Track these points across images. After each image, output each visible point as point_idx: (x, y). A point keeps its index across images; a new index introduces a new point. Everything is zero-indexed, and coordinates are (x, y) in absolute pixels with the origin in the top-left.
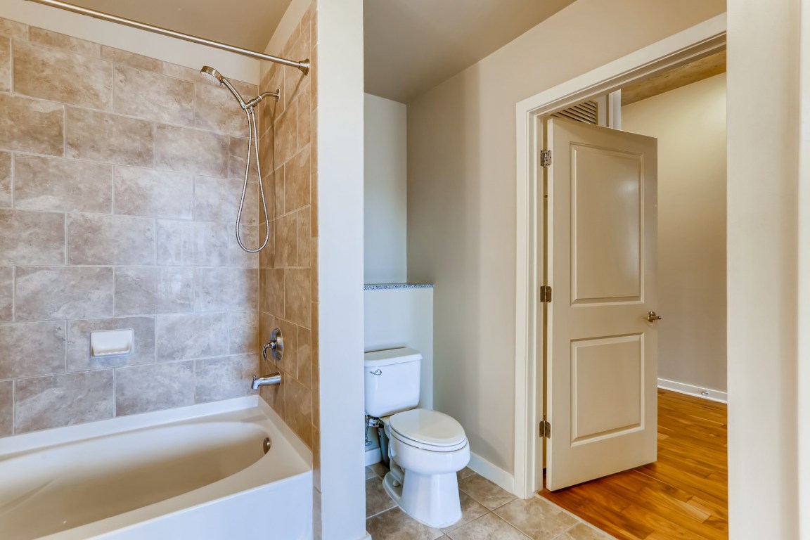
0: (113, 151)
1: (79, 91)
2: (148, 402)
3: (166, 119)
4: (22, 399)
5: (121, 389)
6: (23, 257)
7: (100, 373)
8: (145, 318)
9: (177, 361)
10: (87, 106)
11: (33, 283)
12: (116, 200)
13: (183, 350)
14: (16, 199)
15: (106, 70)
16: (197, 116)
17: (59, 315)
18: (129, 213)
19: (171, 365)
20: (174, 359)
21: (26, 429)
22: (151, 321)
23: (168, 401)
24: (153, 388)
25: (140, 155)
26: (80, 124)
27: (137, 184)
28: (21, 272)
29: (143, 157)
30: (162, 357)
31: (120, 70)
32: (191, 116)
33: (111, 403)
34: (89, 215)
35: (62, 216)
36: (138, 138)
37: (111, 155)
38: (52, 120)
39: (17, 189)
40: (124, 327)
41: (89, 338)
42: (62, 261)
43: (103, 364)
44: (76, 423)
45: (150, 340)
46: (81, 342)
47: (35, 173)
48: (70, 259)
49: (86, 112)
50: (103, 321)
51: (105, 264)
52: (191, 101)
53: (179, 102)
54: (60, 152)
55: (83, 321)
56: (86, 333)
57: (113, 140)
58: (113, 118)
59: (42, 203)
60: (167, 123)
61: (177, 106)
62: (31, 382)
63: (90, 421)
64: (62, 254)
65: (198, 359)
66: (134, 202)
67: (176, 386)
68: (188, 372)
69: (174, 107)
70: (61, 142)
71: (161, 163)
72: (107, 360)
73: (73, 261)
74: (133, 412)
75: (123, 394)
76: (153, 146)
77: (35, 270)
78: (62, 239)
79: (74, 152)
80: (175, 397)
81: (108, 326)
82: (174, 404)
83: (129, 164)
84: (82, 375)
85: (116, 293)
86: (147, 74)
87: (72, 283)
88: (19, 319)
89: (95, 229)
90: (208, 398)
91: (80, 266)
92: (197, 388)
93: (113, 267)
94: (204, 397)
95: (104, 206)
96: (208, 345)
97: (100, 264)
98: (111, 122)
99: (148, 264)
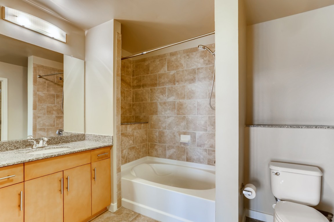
0: (186, 81)
1: (179, 65)
2: (194, 159)
3: (199, 66)
4: (168, 150)
5: (187, 153)
6: (168, 113)
7: (183, 147)
8: (194, 132)
9: (202, 148)
10: (180, 69)
11: (170, 120)
12: (187, 95)
13: (204, 145)
14: (168, 98)
15: (184, 57)
16: (209, 61)
17: (174, 129)
18: (190, 99)
19: (200, 149)
20: (201, 147)
21: (169, 158)
22: (195, 133)
23: (199, 161)
24: (195, 155)
25: (192, 80)
26: (179, 75)
27: (191, 89)
28: (168, 117)
29: (193, 80)
30: (198, 146)
31: (188, 55)
32: (207, 62)
33: (185, 157)
34: (181, 101)
35: (175, 102)
36: (192, 74)
37: (185, 82)
38: (174, 76)
39: (168, 96)
40: (188, 135)
41: (180, 136)
42: (175, 114)
43: (183, 145)
44: (178, 160)
45: (195, 139)
46: (178, 137)
47: (170, 91)
48: (177, 114)
49: (180, 71)
50: (183, 132)
51: (184, 115)
52: (207, 57)
53: (203, 58)
54: (175, 84)
55: (179, 131)
56: (180, 135)
57: (186, 78)
58: (186, 70)
59: (171, 99)
60: (200, 67)
61: (203, 60)
62: (169, 146)
63: (180, 160)
64: (175, 112)
65: (209, 149)
66: (191, 95)
67: (202, 157)
68: (205, 153)
69: (202, 61)
70: (175, 81)
71: (198, 81)
72: (184, 144)
73: (178, 114)
74: (190, 162)
75: (188, 155)
76: (196, 76)
77: (171, 117)
78: (175, 108)
79: (178, 83)
80: (202, 160)
81: (185, 133)
82: (201, 162)
83: (190, 83)
84: (179, 147)
85: (187, 124)
86: (194, 53)
87: (177, 120)
88: (168, 129)
89: (182, 105)
90: (212, 164)
91: (179, 116)
92: (208, 159)
93: (186, 116)
94: (210, 163)
95: (184, 98)
96: (212, 145)
97: (183, 115)
98: (185, 72)
99: (194, 115)
